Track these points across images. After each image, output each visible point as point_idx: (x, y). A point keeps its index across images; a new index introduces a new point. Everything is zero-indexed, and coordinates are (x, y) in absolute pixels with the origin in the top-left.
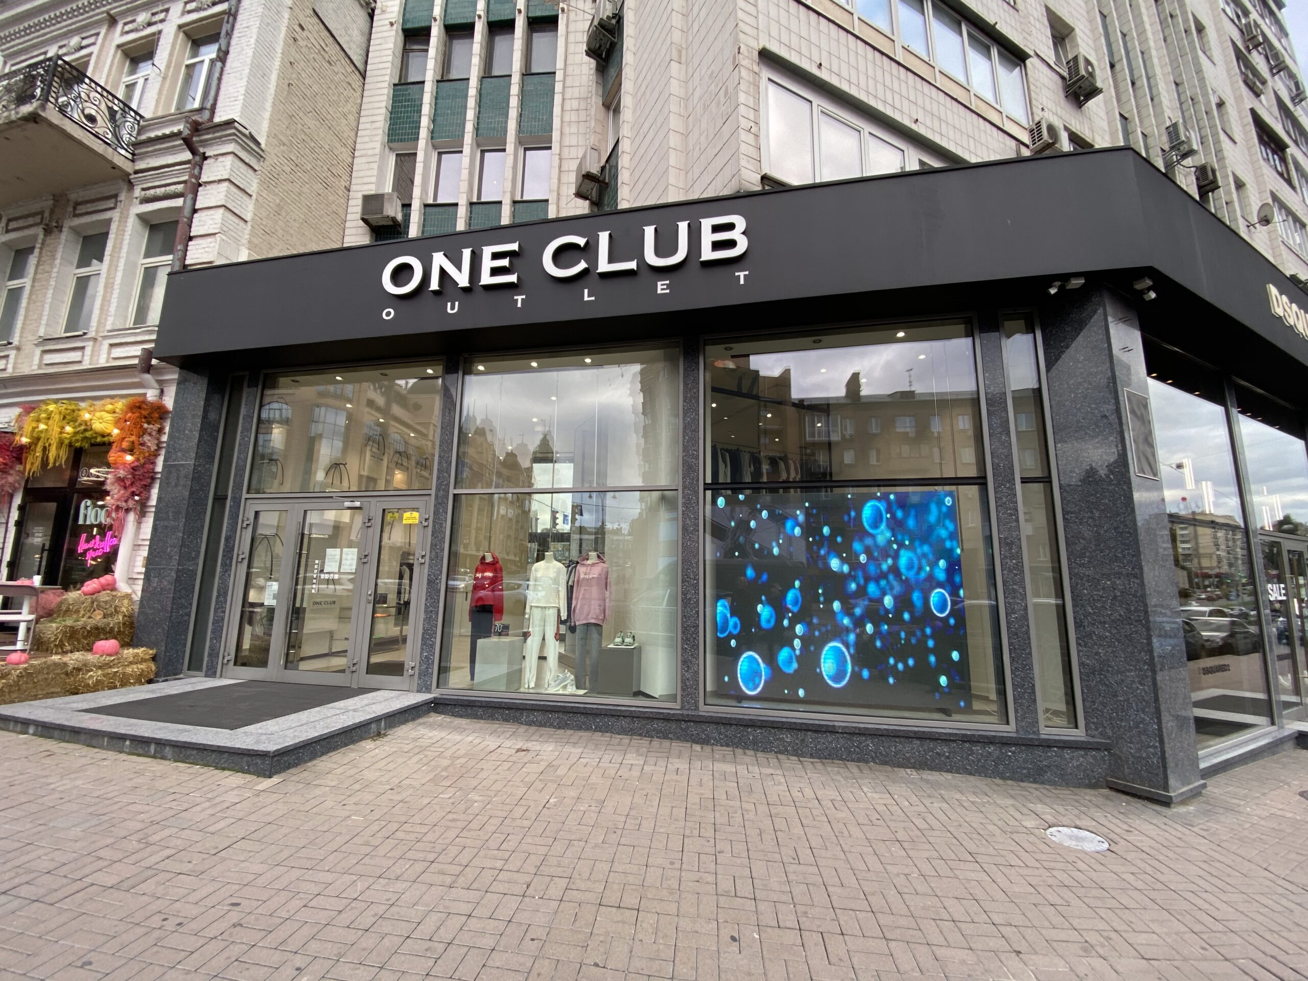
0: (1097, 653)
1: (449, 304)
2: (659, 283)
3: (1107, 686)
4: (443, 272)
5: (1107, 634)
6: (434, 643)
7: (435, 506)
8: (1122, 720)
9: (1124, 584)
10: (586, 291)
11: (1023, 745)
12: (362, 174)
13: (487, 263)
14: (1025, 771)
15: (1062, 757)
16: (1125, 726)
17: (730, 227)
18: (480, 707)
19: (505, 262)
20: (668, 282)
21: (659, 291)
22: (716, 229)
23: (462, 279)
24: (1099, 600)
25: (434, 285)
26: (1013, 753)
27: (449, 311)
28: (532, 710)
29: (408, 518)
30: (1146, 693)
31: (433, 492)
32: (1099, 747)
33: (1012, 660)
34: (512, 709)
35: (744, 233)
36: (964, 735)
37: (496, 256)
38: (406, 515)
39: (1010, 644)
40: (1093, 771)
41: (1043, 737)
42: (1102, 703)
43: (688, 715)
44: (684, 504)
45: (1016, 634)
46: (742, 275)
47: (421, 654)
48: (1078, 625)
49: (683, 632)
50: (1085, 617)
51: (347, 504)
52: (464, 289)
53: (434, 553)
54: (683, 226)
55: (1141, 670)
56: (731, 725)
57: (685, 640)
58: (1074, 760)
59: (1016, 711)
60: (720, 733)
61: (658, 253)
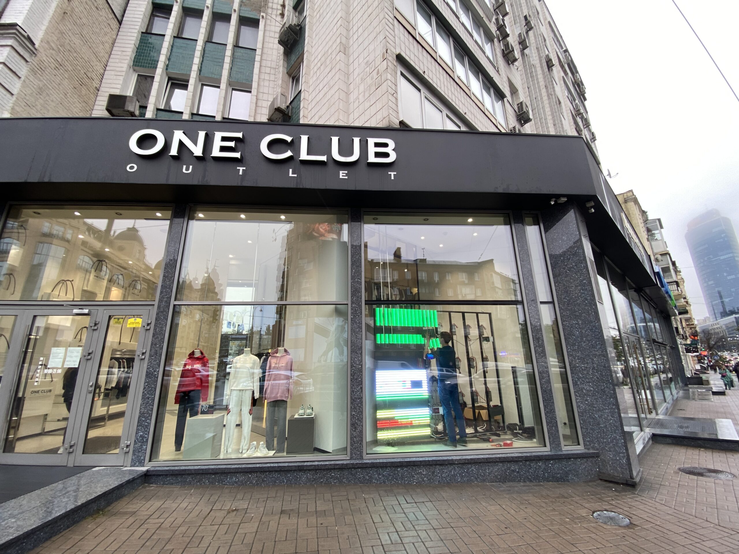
0: (587, 400)
1: (185, 167)
2: (341, 172)
3: (594, 419)
4: (181, 144)
5: (592, 389)
6: (149, 424)
7: (157, 314)
8: (603, 439)
9: (598, 361)
10: (291, 170)
11: (556, 459)
12: (109, 81)
13: (217, 143)
14: (559, 476)
15: (575, 464)
16: (606, 442)
17: (386, 145)
18: (189, 474)
19: (232, 144)
20: (346, 172)
21: (341, 177)
22: (377, 145)
23: (198, 150)
24: (585, 370)
25: (174, 151)
26: (552, 464)
27: (184, 171)
28: (235, 473)
29: (133, 323)
30: (615, 422)
31: (156, 303)
32: (594, 455)
33: (545, 407)
34: (217, 473)
35: (393, 150)
36: (526, 457)
37: (224, 139)
38: (132, 320)
39: (543, 397)
40: (592, 471)
41: (565, 453)
42: (592, 429)
43: (356, 464)
44: (352, 313)
45: (546, 391)
46: (392, 174)
47: (136, 433)
48: (575, 384)
49: (351, 403)
50: (578, 379)
51: (76, 311)
52: (198, 158)
53: (153, 351)
54: (357, 141)
55: (612, 408)
56: (386, 467)
57: (353, 409)
58: (583, 466)
59: (549, 438)
60: (379, 474)
61: (340, 153)
